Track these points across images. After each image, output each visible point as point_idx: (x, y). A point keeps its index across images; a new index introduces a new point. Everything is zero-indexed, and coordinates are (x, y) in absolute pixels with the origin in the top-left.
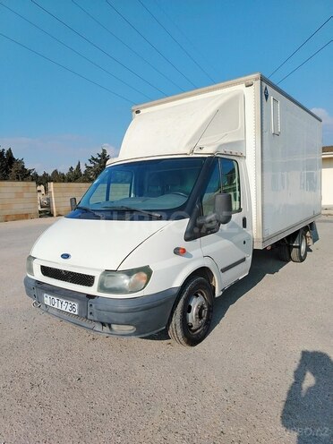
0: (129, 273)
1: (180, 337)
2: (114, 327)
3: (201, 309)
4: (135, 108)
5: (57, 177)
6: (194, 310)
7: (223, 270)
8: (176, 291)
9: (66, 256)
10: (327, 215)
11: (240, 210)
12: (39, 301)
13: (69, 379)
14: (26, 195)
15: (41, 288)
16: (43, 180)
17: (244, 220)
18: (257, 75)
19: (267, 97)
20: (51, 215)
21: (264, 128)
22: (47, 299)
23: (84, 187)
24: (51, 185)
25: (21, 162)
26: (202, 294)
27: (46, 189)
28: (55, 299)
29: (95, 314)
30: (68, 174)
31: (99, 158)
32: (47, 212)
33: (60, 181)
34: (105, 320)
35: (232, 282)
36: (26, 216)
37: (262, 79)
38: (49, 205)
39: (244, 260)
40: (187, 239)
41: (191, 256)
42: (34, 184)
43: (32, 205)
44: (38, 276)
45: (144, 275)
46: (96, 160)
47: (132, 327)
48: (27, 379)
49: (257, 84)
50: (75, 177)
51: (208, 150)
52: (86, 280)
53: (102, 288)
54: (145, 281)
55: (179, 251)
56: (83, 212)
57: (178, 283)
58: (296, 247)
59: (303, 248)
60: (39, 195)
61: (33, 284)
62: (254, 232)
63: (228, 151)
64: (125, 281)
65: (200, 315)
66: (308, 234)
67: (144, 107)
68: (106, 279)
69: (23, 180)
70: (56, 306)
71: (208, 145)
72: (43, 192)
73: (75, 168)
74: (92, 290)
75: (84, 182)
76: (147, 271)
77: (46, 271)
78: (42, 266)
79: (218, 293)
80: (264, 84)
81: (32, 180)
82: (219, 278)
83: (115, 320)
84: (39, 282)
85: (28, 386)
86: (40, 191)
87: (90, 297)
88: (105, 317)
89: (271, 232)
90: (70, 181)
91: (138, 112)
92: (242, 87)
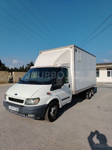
0: (34, 99)
1: (48, 119)
2: (29, 115)
3: (54, 111)
4: (40, 52)
5: (16, 70)
6: (52, 111)
7: (62, 100)
8: (47, 105)
9: (16, 94)
10: (102, 85)
11: (68, 82)
12: (7, 108)
13: (14, 130)
14: (5, 76)
15: (8, 104)
16: (11, 71)
17: (69, 85)
18: (73, 45)
19: (76, 51)
20: (13, 82)
21: (76, 60)
22: (10, 107)
23: (24, 73)
24: (13, 73)
25: (4, 64)
26: (55, 107)
27: (12, 74)
28: (12, 107)
29: (23, 111)
30: (20, 69)
31: (30, 64)
32: (11, 81)
33: (16, 71)
34: (26, 113)
35: (65, 104)
36: (4, 83)
37: (75, 46)
38: (12, 79)
39: (69, 97)
40: (51, 90)
41: (52, 95)
42: (8, 72)
43: (7, 79)
44: (8, 100)
45: (38, 100)
46: (29, 65)
47: (34, 115)
48: (2, 130)
49: (73, 48)
50: (22, 70)
51: (59, 65)
52: (22, 101)
53: (26, 104)
54: (38, 102)
55: (48, 94)
56: (22, 82)
57: (48, 103)
58: (87, 94)
59: (90, 95)
60: (9, 76)
61: (6, 103)
62: (73, 89)
63: (64, 66)
64: (32, 102)
65: (54, 113)
66: (92, 91)
67: (43, 52)
68: (27, 101)
69: (4, 71)
70: (12, 109)
71: (59, 64)
72: (11, 75)
73: (22, 67)
74: (23, 104)
75: (25, 72)
76: (39, 99)
77: (10, 99)
78: (9, 97)
79: (60, 107)
80: (75, 48)
81: (7, 71)
82: (61, 102)
83: (29, 113)
84: (8, 102)
85: (2, 132)
86: (9, 74)
87: (22, 106)
88: (26, 112)
89: (78, 89)
90: (20, 71)
91: (41, 53)
92: (69, 48)
